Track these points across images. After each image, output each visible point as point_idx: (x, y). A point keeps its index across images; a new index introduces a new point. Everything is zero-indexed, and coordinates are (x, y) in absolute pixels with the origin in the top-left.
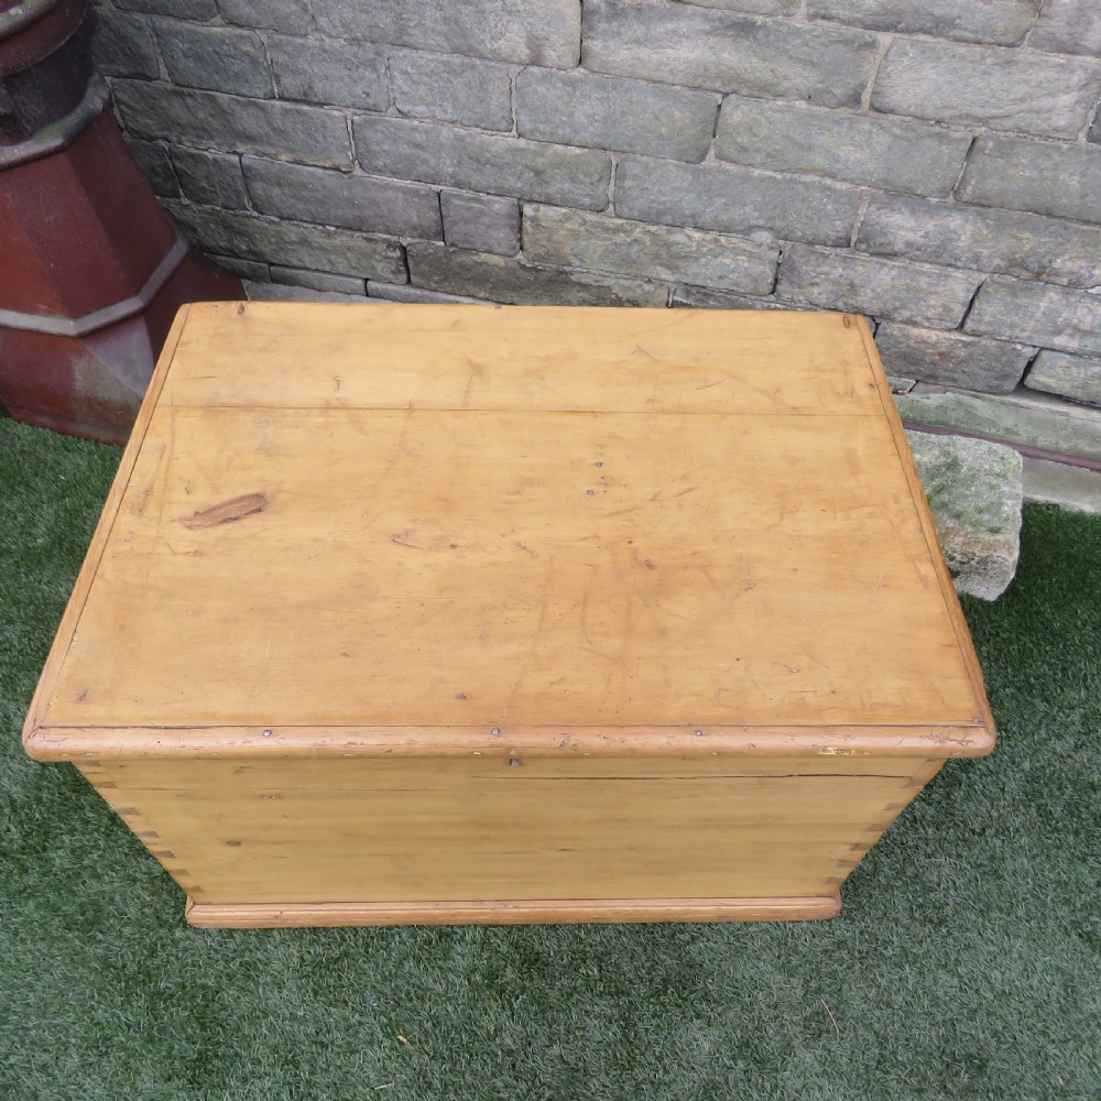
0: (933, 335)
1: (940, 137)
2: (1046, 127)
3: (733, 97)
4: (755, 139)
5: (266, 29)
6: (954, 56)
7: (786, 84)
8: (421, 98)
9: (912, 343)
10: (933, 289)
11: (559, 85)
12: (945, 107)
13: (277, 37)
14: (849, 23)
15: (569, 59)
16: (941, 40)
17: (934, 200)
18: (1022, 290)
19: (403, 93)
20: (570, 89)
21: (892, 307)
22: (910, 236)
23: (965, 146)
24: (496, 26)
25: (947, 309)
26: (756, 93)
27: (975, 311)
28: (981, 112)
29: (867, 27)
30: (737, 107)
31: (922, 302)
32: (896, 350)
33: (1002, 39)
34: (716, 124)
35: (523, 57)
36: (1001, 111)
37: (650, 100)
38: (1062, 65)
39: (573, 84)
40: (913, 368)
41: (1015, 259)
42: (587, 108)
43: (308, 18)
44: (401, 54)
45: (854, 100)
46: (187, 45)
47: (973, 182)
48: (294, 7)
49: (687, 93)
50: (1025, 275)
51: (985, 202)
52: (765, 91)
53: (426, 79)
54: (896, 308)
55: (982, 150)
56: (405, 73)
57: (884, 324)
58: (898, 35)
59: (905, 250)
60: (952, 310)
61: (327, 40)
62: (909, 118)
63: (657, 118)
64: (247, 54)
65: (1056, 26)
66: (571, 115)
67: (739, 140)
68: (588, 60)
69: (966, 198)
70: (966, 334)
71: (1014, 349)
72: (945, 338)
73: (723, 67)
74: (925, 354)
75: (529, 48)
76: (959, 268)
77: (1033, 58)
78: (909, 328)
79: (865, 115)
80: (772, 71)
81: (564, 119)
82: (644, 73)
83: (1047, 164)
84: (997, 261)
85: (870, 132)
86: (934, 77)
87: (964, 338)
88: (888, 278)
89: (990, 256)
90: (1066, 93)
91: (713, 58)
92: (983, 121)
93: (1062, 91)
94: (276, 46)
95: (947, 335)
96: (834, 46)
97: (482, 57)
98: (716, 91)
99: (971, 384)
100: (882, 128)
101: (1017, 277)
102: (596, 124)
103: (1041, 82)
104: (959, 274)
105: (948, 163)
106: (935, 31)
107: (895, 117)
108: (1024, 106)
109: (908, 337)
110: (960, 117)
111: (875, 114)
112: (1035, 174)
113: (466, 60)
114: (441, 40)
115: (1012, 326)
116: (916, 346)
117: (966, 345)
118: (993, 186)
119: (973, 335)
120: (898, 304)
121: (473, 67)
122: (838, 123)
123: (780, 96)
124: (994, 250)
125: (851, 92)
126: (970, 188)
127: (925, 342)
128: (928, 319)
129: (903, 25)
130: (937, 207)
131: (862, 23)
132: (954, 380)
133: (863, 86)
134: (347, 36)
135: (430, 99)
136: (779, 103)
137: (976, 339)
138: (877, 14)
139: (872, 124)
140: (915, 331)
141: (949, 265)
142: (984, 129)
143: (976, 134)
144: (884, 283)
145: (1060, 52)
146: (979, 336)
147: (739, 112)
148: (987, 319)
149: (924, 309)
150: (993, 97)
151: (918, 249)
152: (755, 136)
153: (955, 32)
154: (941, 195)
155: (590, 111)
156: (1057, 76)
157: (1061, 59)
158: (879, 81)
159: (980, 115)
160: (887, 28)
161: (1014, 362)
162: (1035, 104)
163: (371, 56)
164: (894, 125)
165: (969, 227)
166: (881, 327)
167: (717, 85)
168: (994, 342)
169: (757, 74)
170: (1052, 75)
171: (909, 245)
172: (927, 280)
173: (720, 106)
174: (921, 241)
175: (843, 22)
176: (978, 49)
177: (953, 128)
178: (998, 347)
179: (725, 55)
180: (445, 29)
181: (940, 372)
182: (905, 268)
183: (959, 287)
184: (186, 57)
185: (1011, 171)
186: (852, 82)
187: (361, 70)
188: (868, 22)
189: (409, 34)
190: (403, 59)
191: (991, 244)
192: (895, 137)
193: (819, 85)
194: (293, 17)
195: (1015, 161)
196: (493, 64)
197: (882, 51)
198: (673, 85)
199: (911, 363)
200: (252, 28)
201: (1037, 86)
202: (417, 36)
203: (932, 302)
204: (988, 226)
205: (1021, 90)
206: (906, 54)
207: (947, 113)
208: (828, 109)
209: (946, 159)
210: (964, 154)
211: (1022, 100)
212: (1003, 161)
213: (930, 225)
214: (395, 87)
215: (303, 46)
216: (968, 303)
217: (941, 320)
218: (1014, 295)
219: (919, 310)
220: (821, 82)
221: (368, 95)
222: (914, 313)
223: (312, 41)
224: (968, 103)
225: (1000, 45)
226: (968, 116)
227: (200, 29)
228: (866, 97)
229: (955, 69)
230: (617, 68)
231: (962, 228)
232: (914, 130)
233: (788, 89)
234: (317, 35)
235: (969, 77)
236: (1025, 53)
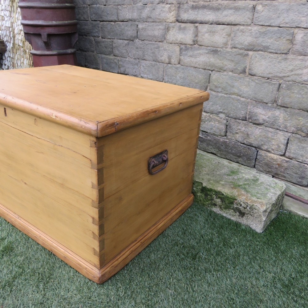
0: (275, 157)
1: (269, 83)
2: (301, 80)
3: (214, 71)
4: (218, 83)
5: (120, 56)
6: (269, 57)
7: (226, 67)
8: (146, 73)
9: (268, 159)
10: (273, 138)
11: (174, 69)
12: (269, 73)
13: (122, 58)
14: (241, 49)
15: (176, 62)
16: (266, 53)
17: (270, 105)
18: (303, 140)
19: (142, 71)
20: (176, 70)
21: (261, 144)
22: (264, 117)
23: (277, 86)
24: (162, 54)
25: (279, 147)
26: (219, 70)
27: (288, 148)
28: (281, 75)
29: (246, 50)
30: (214, 74)
31: (270, 143)
32: (264, 161)
33: (283, 52)
34: (209, 80)
35: (167, 61)
36: (286, 74)
37: (194, 73)
38: (302, 59)
39: (177, 68)
40: (270, 170)
41: (298, 128)
42: (179, 75)
43: (127, 54)
44: (143, 62)
45: (244, 72)
46: (106, 61)
47: (281, 98)
48: (125, 51)
49: (203, 71)
50: (303, 134)
51: (285, 106)
52: (221, 70)
53: (147, 68)
54: (262, 145)
55: (282, 87)
56: (143, 66)
57: (260, 151)
58: (254, 52)
59: (263, 122)
60: (280, 147)
61: (130, 59)
62: (260, 77)
63: (195, 78)
64: (115, 62)
65: (297, 47)
66: (176, 77)
67: (215, 84)
68: (181, 62)
69: (279, 104)
70: (287, 158)
71: (304, 166)
72: (279, 158)
73: (211, 63)
74: (274, 164)
75: (168, 59)
76: (281, 130)
77: (293, 57)
78: (267, 153)
79: (247, 76)
80: (223, 63)
81: (174, 78)
82: (193, 65)
83: (303, 93)
84: (293, 129)
85: (249, 81)
86: (265, 64)
87: (286, 159)
88: (258, 132)
89: (290, 126)
90: (305, 69)
91: (208, 60)
92: (281, 78)
93: (304, 68)
94: (121, 60)
95: (280, 157)
96: (237, 56)
97: (159, 62)
98: (210, 70)
99: (291, 180)
100: (252, 80)
101: (301, 135)
102: (181, 79)
103: (297, 65)
104: (281, 133)
105: (272, 92)
106: (263, 50)
107: (256, 77)
108: (293, 73)
109: (267, 156)
110: (274, 76)
111: (250, 76)
112: (300, 96)
113: (156, 63)
114: (151, 58)
115: (302, 156)
116: (270, 160)
117: (287, 162)
118: (287, 100)
119: (289, 158)
120: (263, 143)
121: (157, 64)
122: (240, 78)
123: (225, 71)
124: (291, 124)
125: (243, 69)
126: (280, 101)
127: (273, 159)
128: (273, 150)
129: (255, 49)
130: (271, 107)
131: (244, 48)
132: (285, 177)
133: (246, 67)
134: (134, 58)
135: (147, 73)
136: (225, 73)
137: (291, 160)
138: (248, 46)
139: (249, 79)
140: (269, 154)
141: (277, 129)
142: (282, 81)
143: (280, 83)
144: (257, 134)
145: (301, 55)
146: (291, 159)
147: (215, 76)
148: (292, 151)
149: (271, 145)
150: (283, 70)
151: (267, 122)
152: (219, 82)
153: (269, 50)
154: (272, 103)
155: (180, 76)
156: (301, 63)
157: (301, 57)
158: (250, 66)
159: (280, 76)
160: (251, 50)
161: (304, 171)
162: (297, 72)
163: (137, 62)
164: (256, 79)
165: (282, 115)
166: (258, 152)
167: (209, 68)
168: (297, 162)
169: (219, 64)
170: (299, 62)
171: (264, 120)
172: (271, 134)
173: (210, 74)
174: (268, 119)
175: (239, 49)
176: (276, 55)
177: (273, 80)
178: (298, 164)
179: (211, 59)
180: (152, 55)
181: (279, 172)
182: (263, 129)
183: (281, 138)
184: (105, 63)
185: (292, 95)
186: (243, 66)
187: (135, 66)
188: (246, 48)
189: (145, 57)
190: (143, 63)
191: (289, 121)
192: (257, 83)
193: (234, 67)
194: (125, 53)
195: (293, 91)
196: (161, 64)
197: (250, 56)
198: (200, 68)
199: (269, 168)
200: (118, 56)
201: (295, 66)
202: (147, 57)
203: (273, 143)
204: (288, 114)
205: (291, 68)
206: (256, 57)
207: (270, 76)
208: (237, 75)
209: (271, 90)
210: (277, 89)
211: (292, 71)
212: (289, 91)
213: (270, 114)
214: (141, 70)
215: (125, 60)
216: (286, 145)
217: (277, 151)
218: (300, 142)
219: (270, 146)
220: (235, 66)
221: (136, 72)
222: (268, 147)
223: (127, 59)
224: (276, 72)
225: (283, 54)
226: (277, 76)
227: (108, 57)
228: (247, 70)
229: (270, 61)
230: (187, 64)
231: (280, 115)
232: (261, 81)
233: (227, 69)
234: (129, 58)
235: (275, 63)
236: (290, 56)
